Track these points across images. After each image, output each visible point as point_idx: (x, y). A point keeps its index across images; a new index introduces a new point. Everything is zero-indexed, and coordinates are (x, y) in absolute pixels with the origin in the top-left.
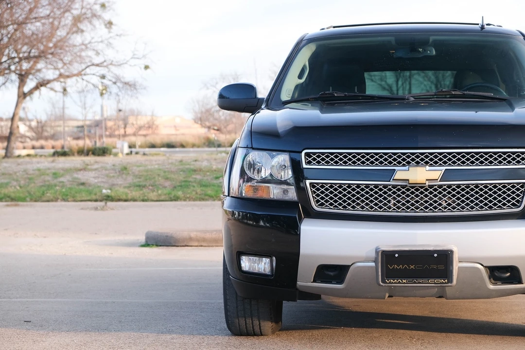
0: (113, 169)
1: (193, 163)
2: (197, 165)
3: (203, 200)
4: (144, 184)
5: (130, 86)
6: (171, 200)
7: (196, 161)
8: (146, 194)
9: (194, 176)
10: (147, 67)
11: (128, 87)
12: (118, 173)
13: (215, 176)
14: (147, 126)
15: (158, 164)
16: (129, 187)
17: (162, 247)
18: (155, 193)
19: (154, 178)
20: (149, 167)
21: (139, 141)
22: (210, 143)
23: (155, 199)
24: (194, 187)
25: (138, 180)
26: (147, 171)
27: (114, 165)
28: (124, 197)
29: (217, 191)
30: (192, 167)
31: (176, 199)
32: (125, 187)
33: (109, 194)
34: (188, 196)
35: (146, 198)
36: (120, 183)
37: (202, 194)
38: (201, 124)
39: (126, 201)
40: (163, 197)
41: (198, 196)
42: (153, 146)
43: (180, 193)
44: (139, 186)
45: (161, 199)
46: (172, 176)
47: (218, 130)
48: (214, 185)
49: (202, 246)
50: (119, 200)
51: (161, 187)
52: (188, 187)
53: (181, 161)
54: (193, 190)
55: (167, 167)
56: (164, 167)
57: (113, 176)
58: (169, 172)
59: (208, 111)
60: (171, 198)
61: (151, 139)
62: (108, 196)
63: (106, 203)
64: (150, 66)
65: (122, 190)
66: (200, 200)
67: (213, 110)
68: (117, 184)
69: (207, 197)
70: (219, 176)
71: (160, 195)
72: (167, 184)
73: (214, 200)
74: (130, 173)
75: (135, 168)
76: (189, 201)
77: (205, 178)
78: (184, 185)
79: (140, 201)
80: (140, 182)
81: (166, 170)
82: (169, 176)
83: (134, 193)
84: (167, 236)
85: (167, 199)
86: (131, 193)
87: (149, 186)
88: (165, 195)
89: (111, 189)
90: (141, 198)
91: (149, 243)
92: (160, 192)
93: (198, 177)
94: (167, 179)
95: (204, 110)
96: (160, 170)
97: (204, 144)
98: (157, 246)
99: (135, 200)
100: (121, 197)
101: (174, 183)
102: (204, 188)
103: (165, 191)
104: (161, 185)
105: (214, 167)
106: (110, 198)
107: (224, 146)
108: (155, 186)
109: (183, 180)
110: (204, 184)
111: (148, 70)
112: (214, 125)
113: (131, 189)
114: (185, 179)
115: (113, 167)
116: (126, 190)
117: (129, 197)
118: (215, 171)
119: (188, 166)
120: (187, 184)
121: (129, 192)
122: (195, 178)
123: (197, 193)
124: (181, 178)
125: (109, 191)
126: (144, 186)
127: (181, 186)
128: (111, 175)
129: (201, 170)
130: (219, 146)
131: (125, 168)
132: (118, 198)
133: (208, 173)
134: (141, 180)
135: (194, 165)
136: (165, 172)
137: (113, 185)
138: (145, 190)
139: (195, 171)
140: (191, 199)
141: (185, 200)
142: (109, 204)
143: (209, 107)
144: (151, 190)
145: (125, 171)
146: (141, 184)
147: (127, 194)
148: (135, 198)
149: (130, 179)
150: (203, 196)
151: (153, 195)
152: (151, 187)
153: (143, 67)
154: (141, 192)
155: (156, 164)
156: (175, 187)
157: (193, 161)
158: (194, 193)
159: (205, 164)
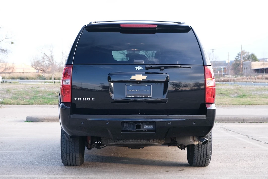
0: (3, 91)
1: (37, 88)
2: (40, 89)
3: (43, 104)
4: (17, 97)
5: (4, 51)
6: (30, 104)
7: (39, 87)
8: (19, 102)
9: (39, 94)
10: (12, 43)
11: (3, 51)
12: (6, 92)
13: (48, 94)
14: (9, 68)
15: (22, 89)
16: (11, 98)
17: (33, 122)
18: (23, 101)
19: (22, 95)
20: (19, 90)
21: (7, 76)
22: (40, 77)
23: (23, 104)
24: (39, 99)
25: (15, 95)
26: (18, 91)
27: (3, 89)
28: (10, 103)
29: (49, 101)
30: (37, 90)
31: (32, 104)
32: (9, 98)
33: (3, 101)
34: (37, 102)
35: (19, 103)
36: (7, 96)
37: (43, 102)
38: (35, 68)
39: (10, 104)
40: (26, 103)
41: (41, 103)
42: (13, 79)
43: (33, 101)
44: (15, 98)
45: (25, 104)
46: (29, 94)
47: (43, 71)
48: (47, 98)
49: (48, 122)
50: (7, 104)
51: (25, 99)
52: (36, 98)
53: (32, 87)
54: (39, 100)
55: (26, 90)
56: (25, 90)
57: (4, 94)
58: (27, 92)
59: (38, 62)
60: (30, 103)
61: (12, 75)
62: (3, 102)
63: (2, 105)
64: (14, 43)
65: (8, 100)
66: (42, 104)
67: (41, 61)
68: (6, 97)
69: (45, 103)
70: (49, 94)
71: (25, 102)
72: (27, 97)
73: (48, 104)
74: (11, 92)
75: (13, 90)
76: (37, 104)
77: (44, 95)
78: (35, 98)
79: (16, 104)
80: (16, 96)
81: (27, 91)
82: (28, 94)
83: (14, 101)
84: (35, 118)
85: (28, 104)
86: (12, 101)
87: (20, 98)
88: (27, 102)
89: (3, 99)
90: (17, 103)
91: (28, 121)
92: (24, 101)
93: (41, 94)
94: (27, 95)
95: (36, 61)
96: (24, 91)
97: (38, 78)
98: (31, 122)
99: (14, 104)
100: (8, 103)
101: (30, 97)
102: (43, 99)
103: (27, 100)
104: (24, 98)
105: (47, 90)
106: (4, 103)
107: (47, 79)
108: (22, 99)
109: (34, 95)
110: (43, 97)
111: (13, 44)
112: (41, 69)
113: (12, 99)
114: (35, 95)
115: (3, 90)
116: (10, 100)
117: (12, 103)
118: (48, 92)
119: (35, 90)
120: (36, 97)
121: (11, 100)
122: (39, 95)
123: (40, 101)
124: (33, 95)
125: (3, 100)
126: (18, 98)
127: (34, 98)
128: (3, 93)
129: (41, 91)
130: (45, 79)
131: (9, 90)
132: (7, 103)
133: (45, 93)
134: (16, 95)
135: (38, 89)
136: (26, 92)
137: (4, 97)
138: (18, 100)
139: (39, 92)
140: (38, 104)
141: (35, 104)
142: (3, 105)
143: (38, 60)
144: (21, 100)
145: (8, 92)
146: (16, 97)
147: (10, 101)
148: (14, 103)
149: (11, 95)
150: (43, 103)
151: (22, 102)
152: (20, 99)
153: (11, 42)
154: (17, 101)
155: (21, 89)
156: (31, 99)
157: (38, 87)
158: (39, 101)
159: (43, 89)
